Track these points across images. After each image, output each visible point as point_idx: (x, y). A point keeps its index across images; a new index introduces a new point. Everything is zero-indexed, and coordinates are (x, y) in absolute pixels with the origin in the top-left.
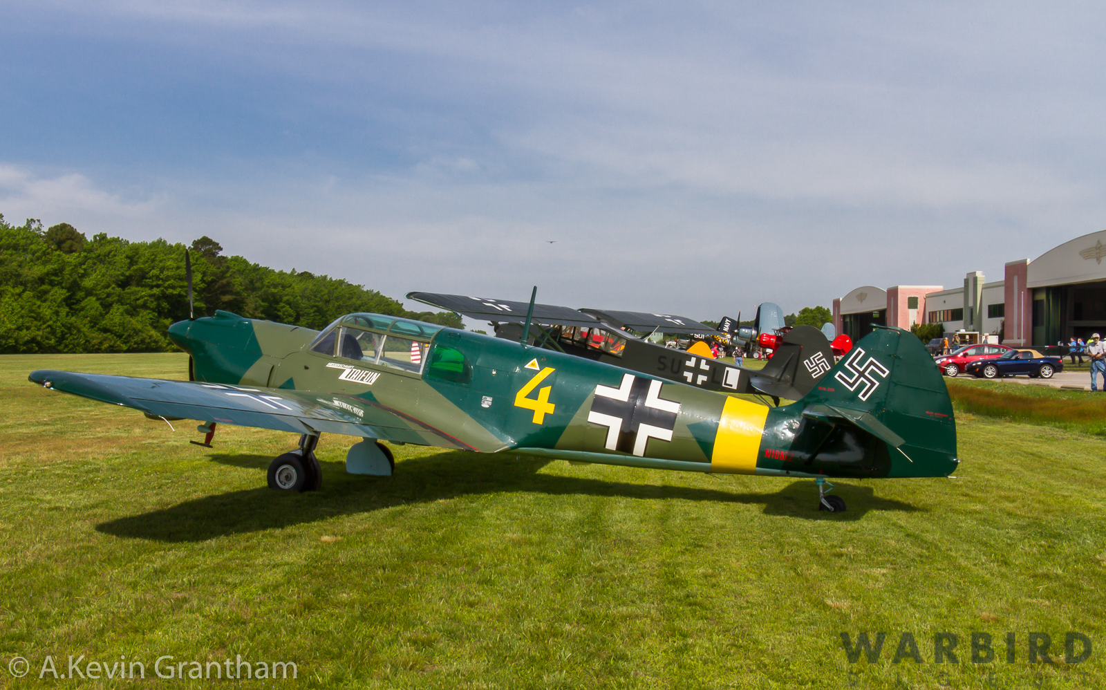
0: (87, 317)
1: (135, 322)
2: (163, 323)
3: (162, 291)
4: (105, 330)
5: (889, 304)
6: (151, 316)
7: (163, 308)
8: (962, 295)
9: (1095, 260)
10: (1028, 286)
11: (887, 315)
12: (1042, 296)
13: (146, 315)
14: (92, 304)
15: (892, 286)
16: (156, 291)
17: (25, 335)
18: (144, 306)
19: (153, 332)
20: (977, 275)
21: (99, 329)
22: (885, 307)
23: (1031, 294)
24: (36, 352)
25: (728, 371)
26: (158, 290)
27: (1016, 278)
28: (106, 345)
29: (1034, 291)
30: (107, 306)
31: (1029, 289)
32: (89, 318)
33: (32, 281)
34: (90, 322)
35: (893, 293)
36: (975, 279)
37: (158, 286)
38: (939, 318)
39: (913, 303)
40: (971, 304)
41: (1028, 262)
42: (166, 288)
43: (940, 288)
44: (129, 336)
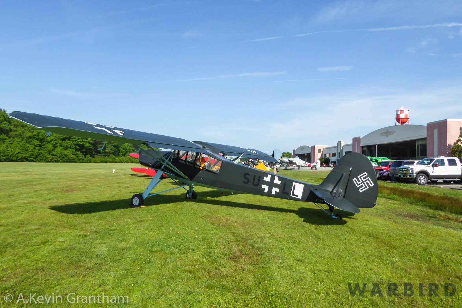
0: (47, 150)
1: (66, 152)
2: (77, 153)
3: (77, 142)
4: (54, 155)
5: (312, 151)
6: (72, 151)
7: (77, 148)
8: (336, 148)
9: (386, 136)
10: (361, 145)
11: (311, 155)
12: (365, 149)
13: (71, 150)
14: (50, 146)
15: (313, 145)
16: (74, 142)
17: (20, 156)
18: (70, 147)
19: (73, 156)
20: (341, 142)
21: (51, 155)
22: (310, 152)
23: (362, 148)
24: (25, 162)
25: (295, 186)
26: (75, 142)
27: (356, 143)
28: (53, 160)
29: (363, 147)
30: (55, 147)
31: (361, 146)
32: (48, 151)
33: (26, 138)
34: (48, 152)
35: (313, 148)
36: (341, 143)
37: (75, 141)
38: (328, 156)
39: (319, 151)
40: (339, 151)
41: (361, 137)
42: (78, 142)
43: (328, 146)
44: (63, 157)
